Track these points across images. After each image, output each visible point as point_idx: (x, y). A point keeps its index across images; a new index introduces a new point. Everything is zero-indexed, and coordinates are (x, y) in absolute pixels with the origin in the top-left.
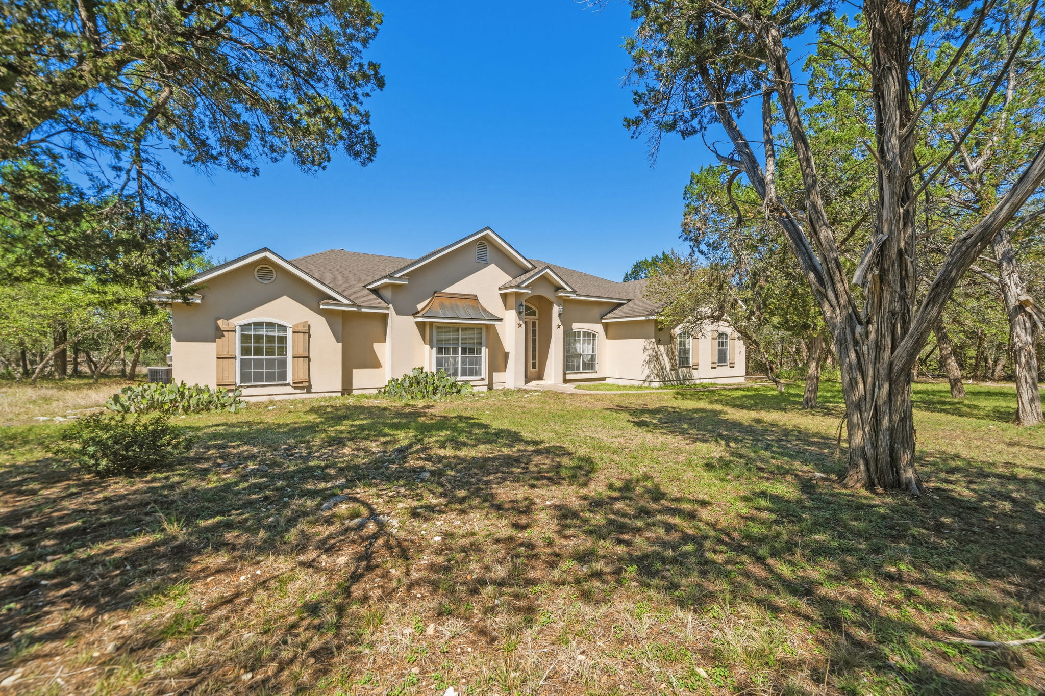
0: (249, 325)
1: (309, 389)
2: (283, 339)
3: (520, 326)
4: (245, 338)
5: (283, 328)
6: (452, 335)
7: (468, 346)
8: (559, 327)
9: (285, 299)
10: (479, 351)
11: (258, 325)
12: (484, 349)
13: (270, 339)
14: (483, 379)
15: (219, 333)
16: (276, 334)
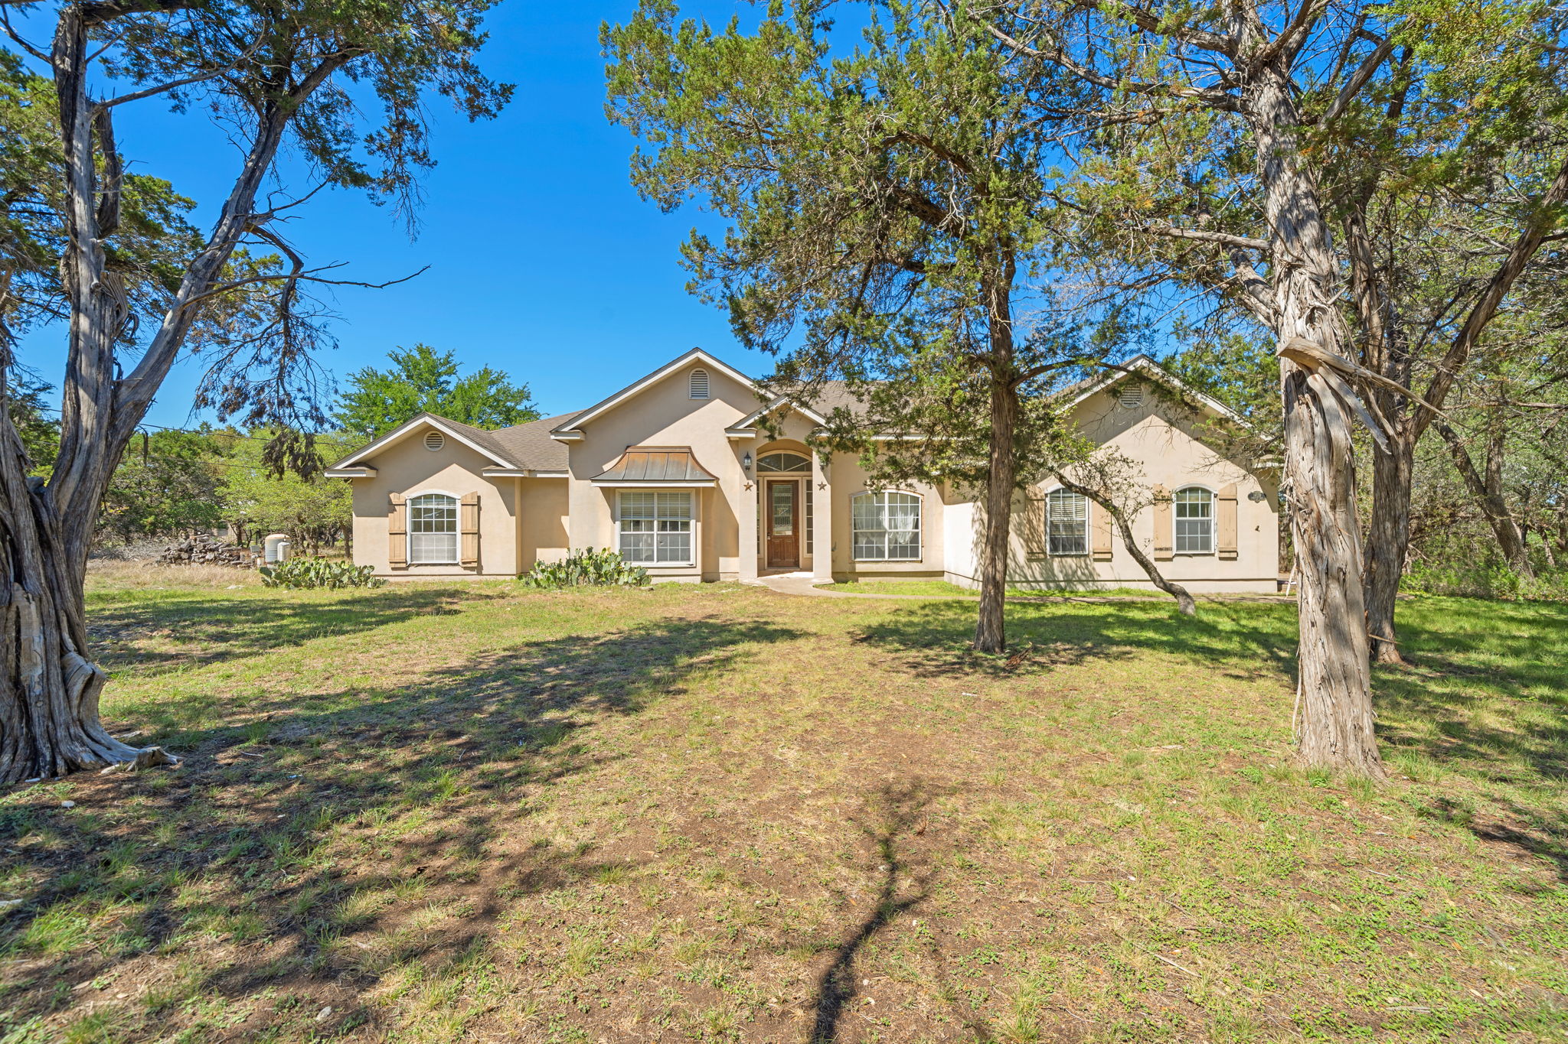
0: (419, 498)
1: (479, 569)
2: (452, 513)
3: (748, 487)
4: (417, 513)
5: (452, 500)
6: (643, 505)
7: (668, 519)
8: (822, 487)
9: (454, 466)
10: (686, 525)
11: (428, 497)
12: (692, 523)
13: (440, 513)
14: (692, 567)
15: (392, 508)
16: (445, 507)
